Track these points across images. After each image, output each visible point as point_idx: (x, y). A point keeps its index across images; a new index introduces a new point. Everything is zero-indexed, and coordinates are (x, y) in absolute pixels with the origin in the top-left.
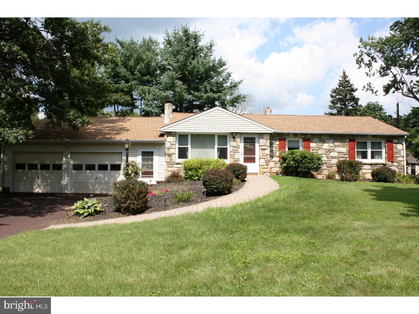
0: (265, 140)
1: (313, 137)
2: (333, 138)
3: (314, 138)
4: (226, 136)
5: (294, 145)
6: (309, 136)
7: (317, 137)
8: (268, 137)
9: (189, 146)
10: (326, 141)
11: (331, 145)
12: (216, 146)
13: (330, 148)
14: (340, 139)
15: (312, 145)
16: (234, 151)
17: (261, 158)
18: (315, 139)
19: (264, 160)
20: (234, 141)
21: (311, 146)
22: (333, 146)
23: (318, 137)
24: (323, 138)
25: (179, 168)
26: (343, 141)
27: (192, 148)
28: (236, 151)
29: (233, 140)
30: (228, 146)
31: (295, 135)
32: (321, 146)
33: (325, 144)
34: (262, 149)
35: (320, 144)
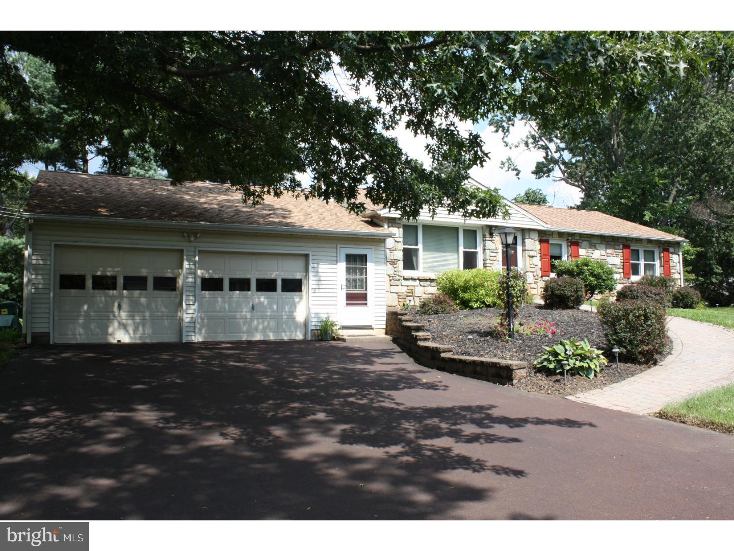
0: (533, 241)
1: (582, 238)
2: (605, 243)
3: (583, 240)
4: (474, 232)
5: (555, 252)
6: (577, 238)
7: (586, 239)
8: (536, 236)
9: (420, 246)
10: (597, 245)
11: (603, 252)
12: (462, 249)
13: (602, 257)
14: (613, 243)
15: (582, 252)
16: (492, 258)
17: (528, 272)
18: (585, 243)
19: (532, 273)
20: (491, 241)
21: (580, 254)
22: (605, 254)
23: (588, 239)
24: (594, 241)
25: (409, 288)
26: (616, 247)
27: (424, 250)
28: (495, 258)
29: (490, 239)
30: (479, 249)
31: (561, 235)
32: (591, 255)
33: (596, 251)
34: (530, 256)
35: (590, 251)
